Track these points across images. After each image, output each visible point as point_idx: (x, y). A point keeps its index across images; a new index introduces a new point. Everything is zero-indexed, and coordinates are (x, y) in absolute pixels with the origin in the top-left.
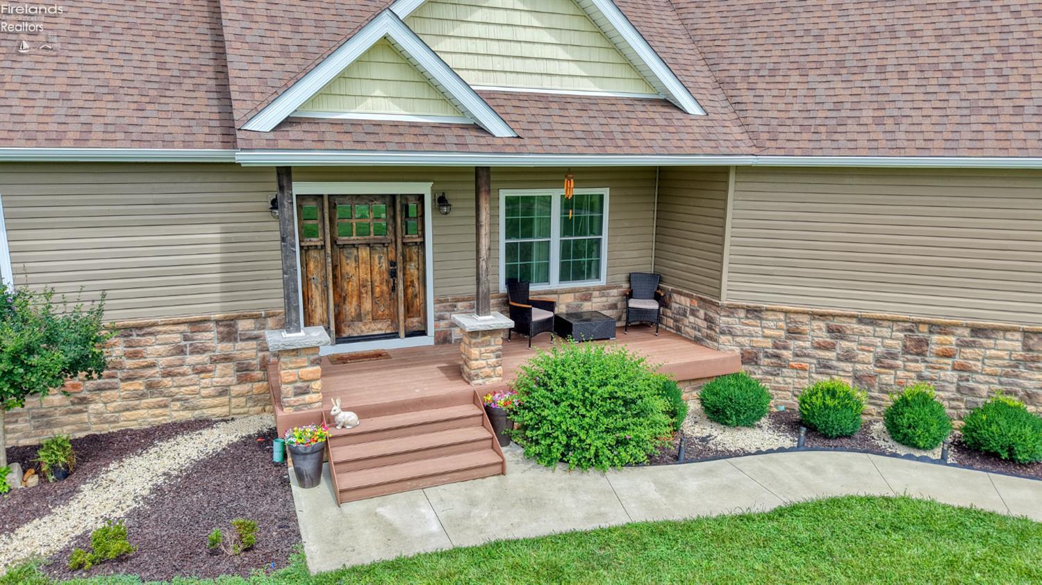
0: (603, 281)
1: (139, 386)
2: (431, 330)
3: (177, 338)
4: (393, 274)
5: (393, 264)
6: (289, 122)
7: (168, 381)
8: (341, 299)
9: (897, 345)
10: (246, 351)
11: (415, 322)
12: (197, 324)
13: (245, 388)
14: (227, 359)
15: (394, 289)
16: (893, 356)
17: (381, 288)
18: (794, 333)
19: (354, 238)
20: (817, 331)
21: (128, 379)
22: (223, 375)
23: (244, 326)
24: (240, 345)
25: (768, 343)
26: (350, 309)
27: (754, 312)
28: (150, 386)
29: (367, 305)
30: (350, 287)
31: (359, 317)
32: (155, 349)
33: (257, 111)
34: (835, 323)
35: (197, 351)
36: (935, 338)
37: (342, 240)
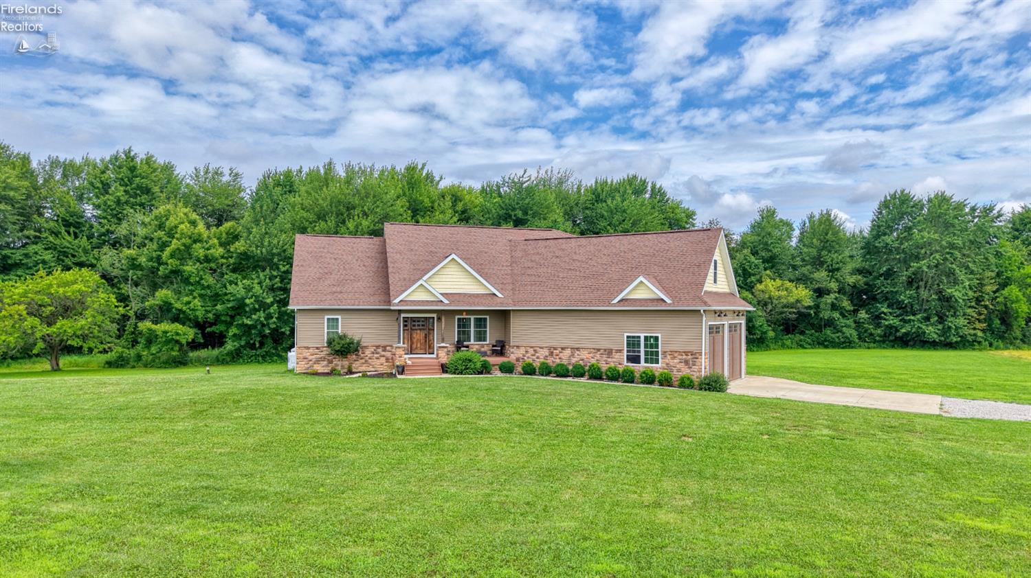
0: (488, 343)
1: (363, 361)
2: (435, 353)
3: (373, 350)
4: (426, 338)
5: (426, 335)
6: (401, 301)
7: (370, 360)
8: (412, 343)
9: (547, 354)
10: (388, 354)
11: (431, 351)
12: (378, 347)
13: (387, 364)
14: (383, 356)
15: (426, 341)
16: (547, 357)
17: (423, 341)
18: (527, 352)
19: (417, 327)
20: (531, 351)
21: (361, 359)
22: (383, 360)
23: (388, 348)
24: (387, 353)
25: (521, 355)
26: (414, 346)
27: (518, 347)
28: (366, 361)
29: (419, 345)
30: (415, 340)
31: (416, 348)
32: (368, 352)
33: (395, 299)
34: (535, 348)
35: (377, 353)
36: (555, 351)
37: (413, 328)
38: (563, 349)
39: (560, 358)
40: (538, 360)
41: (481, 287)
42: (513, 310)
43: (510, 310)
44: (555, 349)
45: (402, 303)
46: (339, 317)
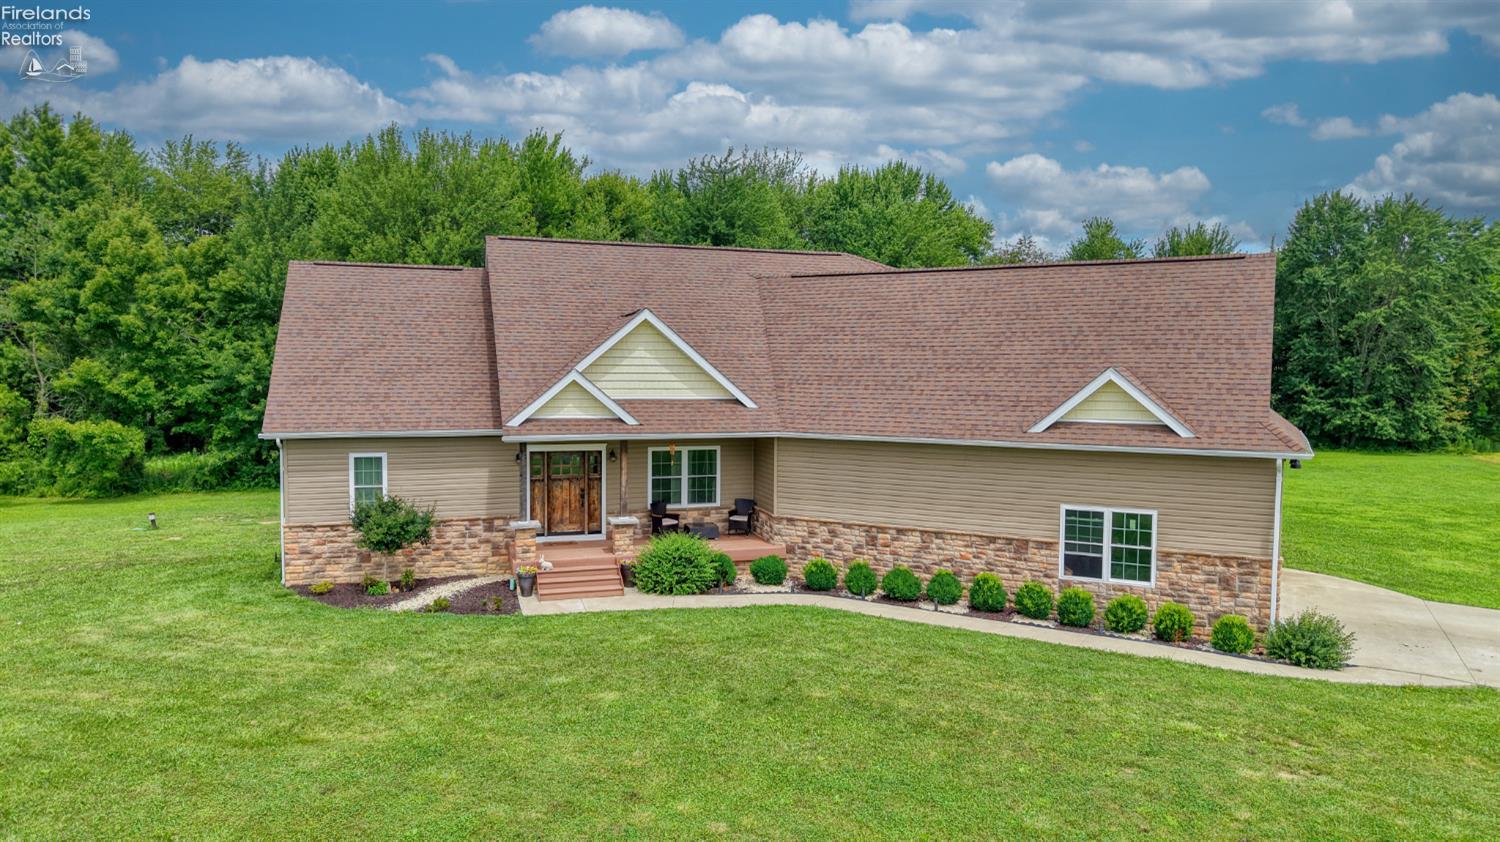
0: (718, 504)
1: (441, 553)
2: (604, 531)
3: (463, 528)
4: (582, 496)
5: (583, 490)
6: (528, 421)
7: (456, 552)
8: (551, 511)
9: (863, 540)
10: (498, 537)
11: (594, 525)
12: (473, 521)
13: (496, 558)
14: (487, 541)
15: (583, 505)
16: (860, 546)
17: (575, 504)
18: (812, 534)
19: (561, 476)
20: (823, 532)
21: (437, 549)
22: (485, 550)
23: (497, 523)
24: (495, 534)
25: (799, 540)
26: (557, 516)
27: (790, 521)
28: (446, 554)
29: (567, 514)
30: (557, 504)
31: (562, 521)
32: (451, 534)
33: (512, 416)
34: (832, 527)
35: (471, 536)
36: (880, 535)
37: (553, 476)
38: (900, 531)
39: (894, 553)
40: (840, 553)
41: (708, 385)
42: (779, 438)
43: (773, 438)
44: (882, 530)
45: (529, 426)
46: (384, 455)
